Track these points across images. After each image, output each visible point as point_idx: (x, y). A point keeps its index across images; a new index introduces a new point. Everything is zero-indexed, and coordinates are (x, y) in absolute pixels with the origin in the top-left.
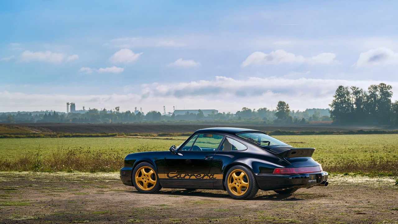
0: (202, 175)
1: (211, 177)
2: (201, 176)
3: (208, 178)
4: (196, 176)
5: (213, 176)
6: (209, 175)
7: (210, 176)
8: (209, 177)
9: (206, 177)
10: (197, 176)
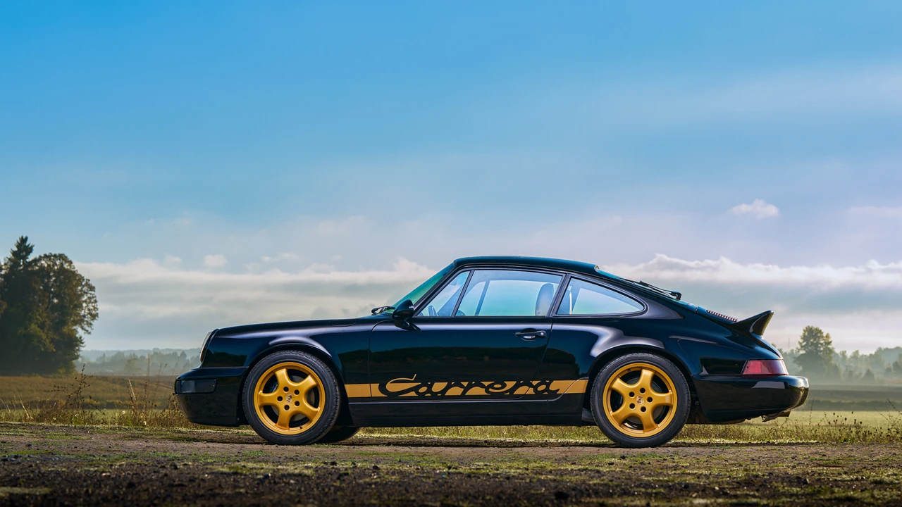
0: (510, 384)
1: (542, 388)
2: (504, 386)
3: (531, 391)
4: (487, 389)
5: (548, 385)
6: (535, 383)
7: (538, 385)
8: (535, 390)
9: (522, 390)
10: (491, 386)
